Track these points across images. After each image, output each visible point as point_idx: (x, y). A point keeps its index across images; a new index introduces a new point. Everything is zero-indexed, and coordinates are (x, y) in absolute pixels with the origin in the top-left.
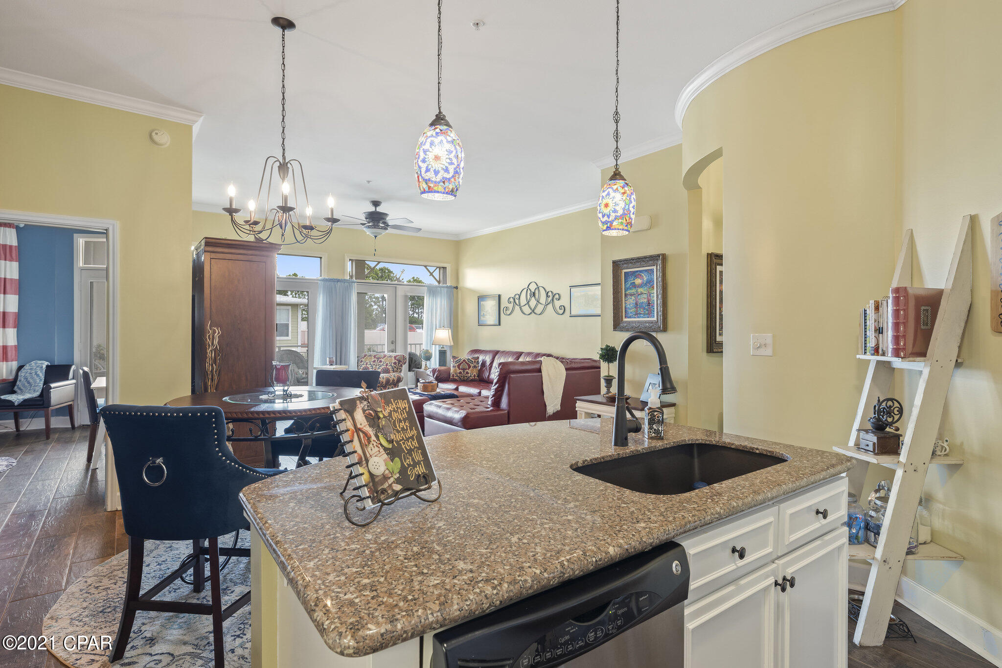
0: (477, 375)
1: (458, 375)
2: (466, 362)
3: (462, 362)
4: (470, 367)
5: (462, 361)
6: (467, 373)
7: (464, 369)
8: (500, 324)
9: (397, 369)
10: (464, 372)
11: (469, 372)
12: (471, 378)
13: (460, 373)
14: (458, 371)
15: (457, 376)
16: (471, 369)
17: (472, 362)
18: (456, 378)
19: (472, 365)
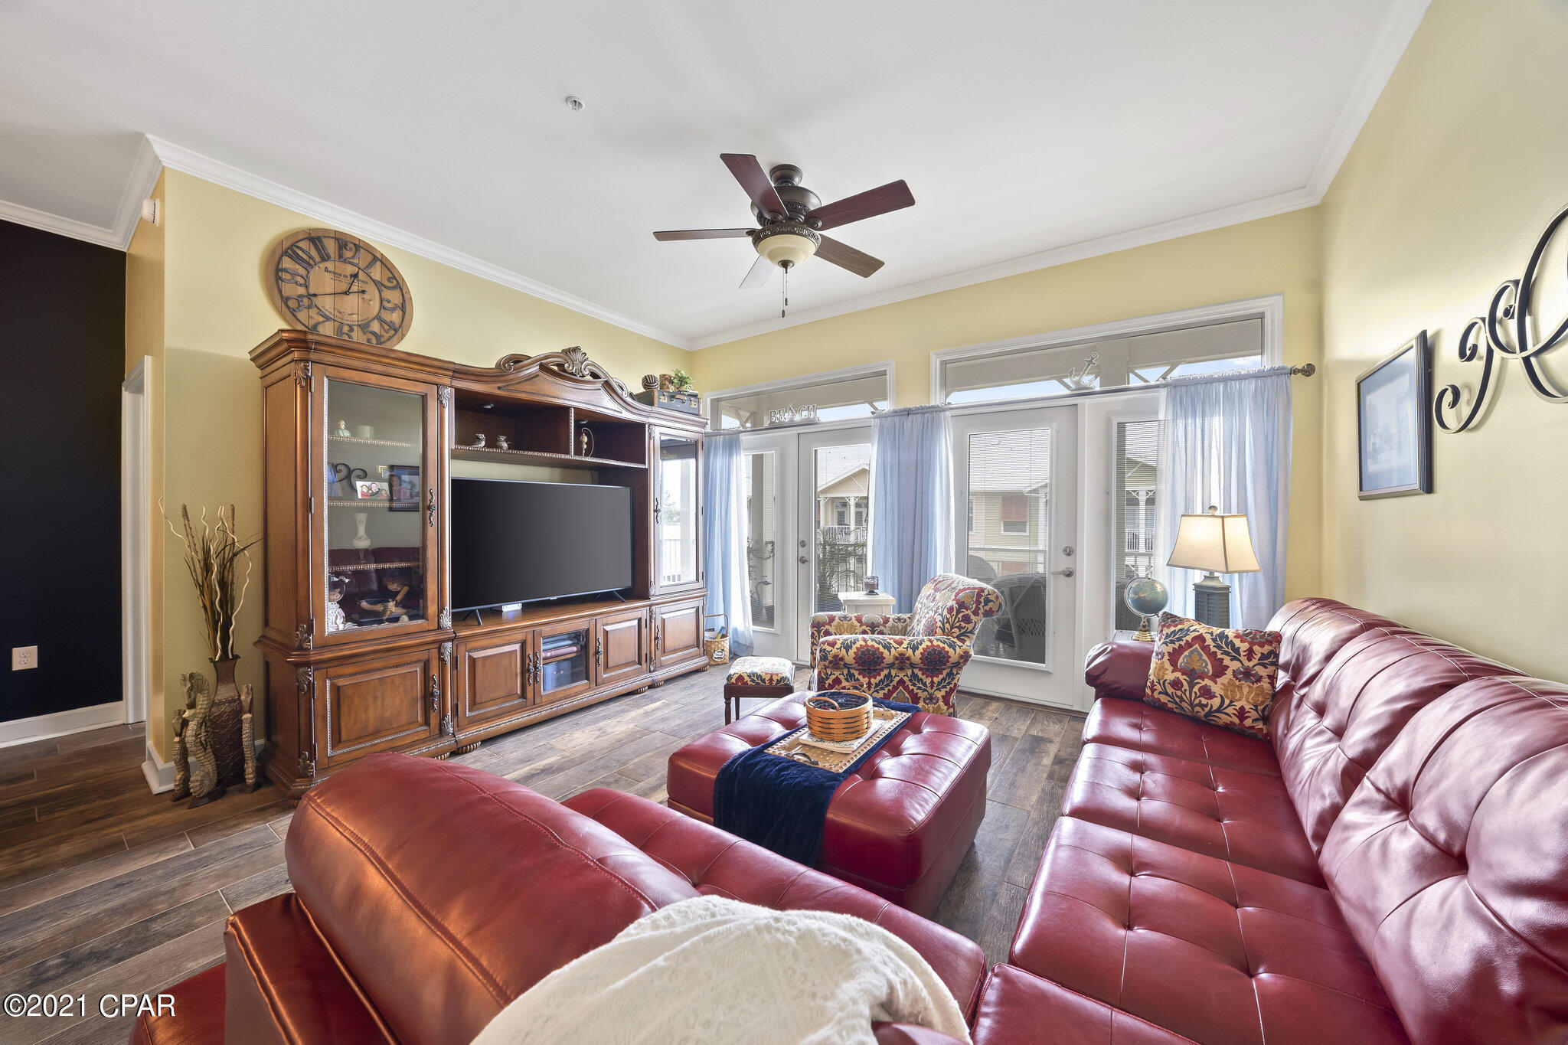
0: (1254, 714)
1: (1170, 690)
2: (1206, 649)
3: (1189, 645)
4: (1220, 670)
5: (1189, 638)
6: (1207, 693)
7: (1192, 675)
8: (1428, 484)
9: (952, 628)
10: (1192, 685)
11: (1216, 688)
12: (1224, 719)
13: (1176, 684)
14: (1170, 676)
15: (1166, 694)
16: (1223, 680)
17: (1237, 650)
18: (1164, 699)
19: (1235, 665)
